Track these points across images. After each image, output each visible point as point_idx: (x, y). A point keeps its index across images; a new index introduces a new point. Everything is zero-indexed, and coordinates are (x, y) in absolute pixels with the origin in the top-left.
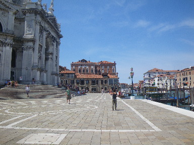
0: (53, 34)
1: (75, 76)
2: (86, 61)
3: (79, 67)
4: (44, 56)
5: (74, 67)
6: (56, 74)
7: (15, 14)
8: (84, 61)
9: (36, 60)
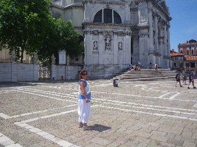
1: (185, 59)
3: (188, 49)
4: (157, 41)
5: (181, 49)
6: (168, 58)
7: (130, 5)
8: (192, 41)
9: (152, 46)
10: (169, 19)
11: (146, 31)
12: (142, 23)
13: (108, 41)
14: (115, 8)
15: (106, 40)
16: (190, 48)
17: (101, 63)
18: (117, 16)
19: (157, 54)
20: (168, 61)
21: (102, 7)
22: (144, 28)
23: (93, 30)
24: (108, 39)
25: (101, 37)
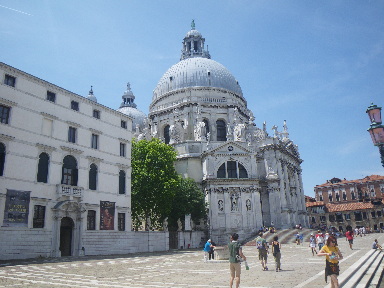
0: (293, 163)
1: (326, 210)
2: (339, 181)
3: (330, 192)
4: (289, 194)
5: (320, 194)
6: (304, 213)
8: (335, 180)
9: (284, 202)
10: (300, 162)
11: (275, 185)
12: (271, 175)
13: (234, 200)
14: (239, 160)
15: (232, 198)
16: (333, 191)
17: (229, 226)
18: (243, 169)
19: (290, 211)
20: (304, 217)
21: (225, 160)
22: (274, 181)
23: (217, 187)
24: (234, 197)
25: (226, 194)
